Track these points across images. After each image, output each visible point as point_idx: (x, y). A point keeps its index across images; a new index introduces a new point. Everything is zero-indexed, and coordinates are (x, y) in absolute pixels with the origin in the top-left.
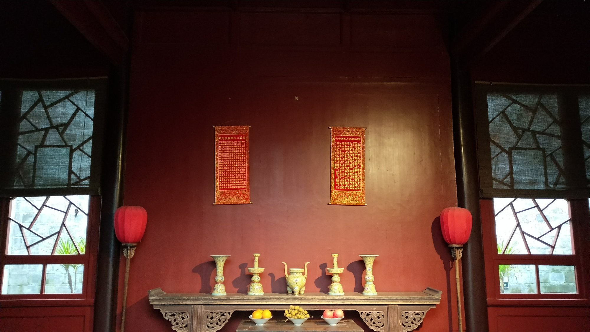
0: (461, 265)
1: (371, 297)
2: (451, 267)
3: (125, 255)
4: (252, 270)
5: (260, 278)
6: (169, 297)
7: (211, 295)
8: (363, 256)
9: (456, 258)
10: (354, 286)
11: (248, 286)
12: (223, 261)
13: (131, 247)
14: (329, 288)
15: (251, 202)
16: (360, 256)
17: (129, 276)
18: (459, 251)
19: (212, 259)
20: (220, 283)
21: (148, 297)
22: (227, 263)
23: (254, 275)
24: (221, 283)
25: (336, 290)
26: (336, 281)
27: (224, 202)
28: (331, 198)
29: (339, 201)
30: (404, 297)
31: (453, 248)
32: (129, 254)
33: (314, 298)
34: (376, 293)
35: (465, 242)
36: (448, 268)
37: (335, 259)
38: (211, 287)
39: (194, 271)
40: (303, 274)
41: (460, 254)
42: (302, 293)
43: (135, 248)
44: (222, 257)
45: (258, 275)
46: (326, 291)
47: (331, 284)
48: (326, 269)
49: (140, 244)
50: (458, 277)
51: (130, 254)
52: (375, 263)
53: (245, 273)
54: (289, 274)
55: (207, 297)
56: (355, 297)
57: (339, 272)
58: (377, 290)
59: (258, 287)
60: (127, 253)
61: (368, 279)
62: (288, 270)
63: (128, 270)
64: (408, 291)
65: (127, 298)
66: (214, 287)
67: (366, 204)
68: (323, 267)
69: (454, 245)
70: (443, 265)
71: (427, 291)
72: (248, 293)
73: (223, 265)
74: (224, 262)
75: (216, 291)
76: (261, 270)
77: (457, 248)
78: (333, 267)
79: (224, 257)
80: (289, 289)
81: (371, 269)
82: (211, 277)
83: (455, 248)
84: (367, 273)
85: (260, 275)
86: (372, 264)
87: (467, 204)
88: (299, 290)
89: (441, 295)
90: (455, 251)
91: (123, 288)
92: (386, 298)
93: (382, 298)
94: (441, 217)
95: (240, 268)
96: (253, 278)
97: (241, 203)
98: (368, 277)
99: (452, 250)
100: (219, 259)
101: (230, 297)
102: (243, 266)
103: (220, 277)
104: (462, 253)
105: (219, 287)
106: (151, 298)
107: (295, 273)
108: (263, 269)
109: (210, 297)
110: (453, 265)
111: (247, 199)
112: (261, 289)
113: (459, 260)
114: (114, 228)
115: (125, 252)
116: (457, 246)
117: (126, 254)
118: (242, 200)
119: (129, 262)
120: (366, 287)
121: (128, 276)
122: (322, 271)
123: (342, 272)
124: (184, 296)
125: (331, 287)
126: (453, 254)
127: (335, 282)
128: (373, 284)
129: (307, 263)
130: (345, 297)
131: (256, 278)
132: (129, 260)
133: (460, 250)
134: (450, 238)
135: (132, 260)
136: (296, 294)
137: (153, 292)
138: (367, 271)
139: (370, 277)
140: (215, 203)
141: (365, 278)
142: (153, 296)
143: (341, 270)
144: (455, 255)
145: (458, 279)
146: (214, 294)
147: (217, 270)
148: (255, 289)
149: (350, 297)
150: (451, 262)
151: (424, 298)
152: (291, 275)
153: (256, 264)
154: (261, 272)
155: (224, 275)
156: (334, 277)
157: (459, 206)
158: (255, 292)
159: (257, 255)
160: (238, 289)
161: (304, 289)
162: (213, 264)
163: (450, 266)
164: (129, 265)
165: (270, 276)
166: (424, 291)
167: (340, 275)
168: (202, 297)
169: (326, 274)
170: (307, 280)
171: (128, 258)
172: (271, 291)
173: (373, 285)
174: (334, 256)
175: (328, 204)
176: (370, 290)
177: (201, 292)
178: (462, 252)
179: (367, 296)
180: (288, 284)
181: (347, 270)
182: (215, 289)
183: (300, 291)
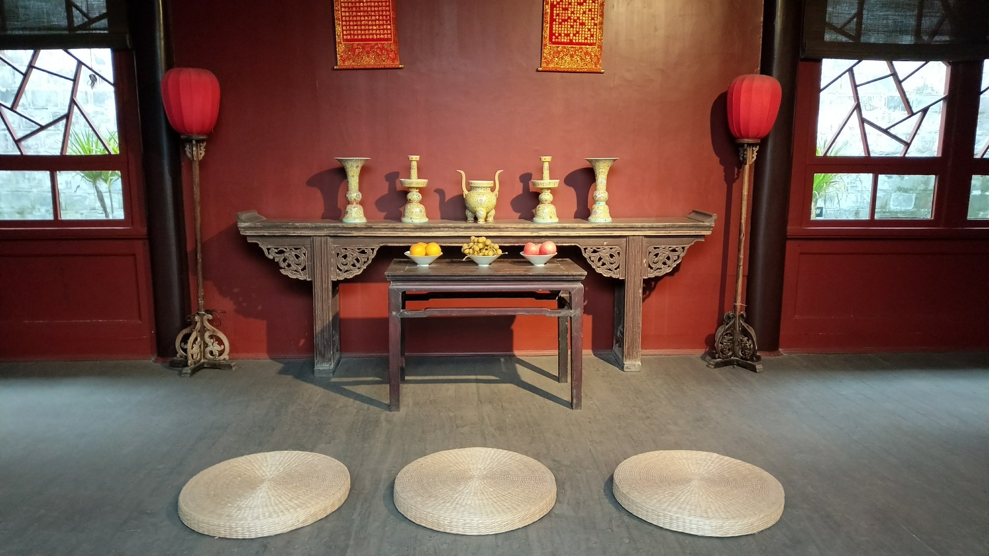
0: (753, 174)
1: (602, 224)
2: (736, 176)
3: (189, 155)
4: (407, 182)
5: (420, 195)
6: (271, 224)
7: (341, 221)
8: (593, 160)
9: (746, 161)
10: (574, 208)
11: (401, 209)
12: (357, 167)
13: (198, 141)
14: (534, 212)
15: (401, 66)
16: (587, 160)
17: (200, 189)
18: (753, 150)
19: (338, 165)
20: (355, 203)
21: (236, 224)
22: (364, 171)
23: (410, 190)
24: (357, 204)
25: (545, 215)
26: (546, 201)
27: (353, 64)
28: (543, 59)
29: (557, 64)
30: (655, 225)
31: (742, 145)
32: (195, 153)
33: (509, 226)
34: (609, 220)
35: (765, 135)
36: (732, 178)
37: (546, 165)
38: (340, 211)
39: (311, 183)
40: (493, 189)
41: (753, 155)
42: (491, 219)
43: (205, 144)
44: (356, 159)
45: (418, 190)
46: (530, 216)
47: (538, 206)
48: (530, 182)
49: (211, 136)
50: (745, 192)
51: (198, 153)
52: (611, 173)
53: (396, 189)
54: (470, 188)
55: (336, 224)
56: (576, 225)
57: (551, 186)
58: (612, 215)
59: (418, 210)
60: (192, 151)
61: (598, 196)
62: (468, 184)
63: (197, 180)
64: (660, 216)
65: (201, 225)
66: (346, 208)
67: (602, 71)
68: (526, 178)
69: (746, 141)
70: (723, 174)
71: (693, 215)
72: (402, 219)
73: (358, 174)
74: (359, 169)
75: (348, 215)
76: (423, 183)
77: (750, 145)
78: (542, 178)
79: (358, 160)
80: (469, 214)
81: (605, 182)
82: (340, 193)
83: (746, 145)
84: (598, 187)
85: (421, 190)
86: (607, 173)
87: (775, 70)
88: (485, 214)
89: (715, 221)
90: (746, 150)
91: (193, 209)
92: (626, 225)
93: (618, 225)
94: (729, 93)
95: (387, 181)
96: (410, 196)
97: (383, 67)
98: (598, 193)
99: (740, 149)
100: (350, 163)
101: (372, 224)
102: (392, 177)
103: (354, 194)
104: (756, 154)
105: (354, 209)
106: (241, 225)
107: (479, 187)
108: (426, 181)
109: (340, 225)
110: (740, 174)
111: (393, 60)
112: (423, 213)
113: (750, 166)
114: (164, 108)
115: (187, 149)
116: (751, 141)
117: (190, 153)
118: (384, 61)
119: (198, 167)
120: (594, 210)
121: (198, 189)
122: (523, 185)
123: (556, 186)
124: (297, 223)
125: (537, 209)
126: (742, 155)
127: (544, 202)
128: (605, 205)
129: (499, 172)
130: (559, 225)
131: (415, 196)
132: (197, 163)
133: (754, 148)
134: (740, 128)
135: (202, 163)
136: (481, 222)
137: (244, 216)
138: (597, 184)
139: (602, 194)
140: (337, 65)
141: (593, 194)
142: (245, 222)
143: (555, 183)
144: (745, 156)
145: (745, 196)
146: (345, 220)
147: (348, 182)
148: (413, 212)
149: (567, 225)
150: (736, 170)
151: (687, 225)
152: (472, 191)
153: (414, 172)
154: (422, 186)
155: (360, 190)
156: (543, 194)
157: (762, 73)
158: (413, 217)
159: (415, 158)
160: (385, 214)
161: (493, 213)
162: (342, 173)
163: (734, 176)
164: (198, 172)
165: (437, 193)
166: (688, 216)
167: (553, 191)
168: (327, 225)
169: (531, 191)
170: (499, 200)
171: (195, 159)
172: (439, 217)
173: (607, 207)
174: (544, 160)
175: (537, 71)
176: (601, 215)
177: (324, 217)
178: (757, 152)
179: (595, 223)
180: (467, 205)
181: (564, 184)
182: (347, 213)
183: (487, 217)
